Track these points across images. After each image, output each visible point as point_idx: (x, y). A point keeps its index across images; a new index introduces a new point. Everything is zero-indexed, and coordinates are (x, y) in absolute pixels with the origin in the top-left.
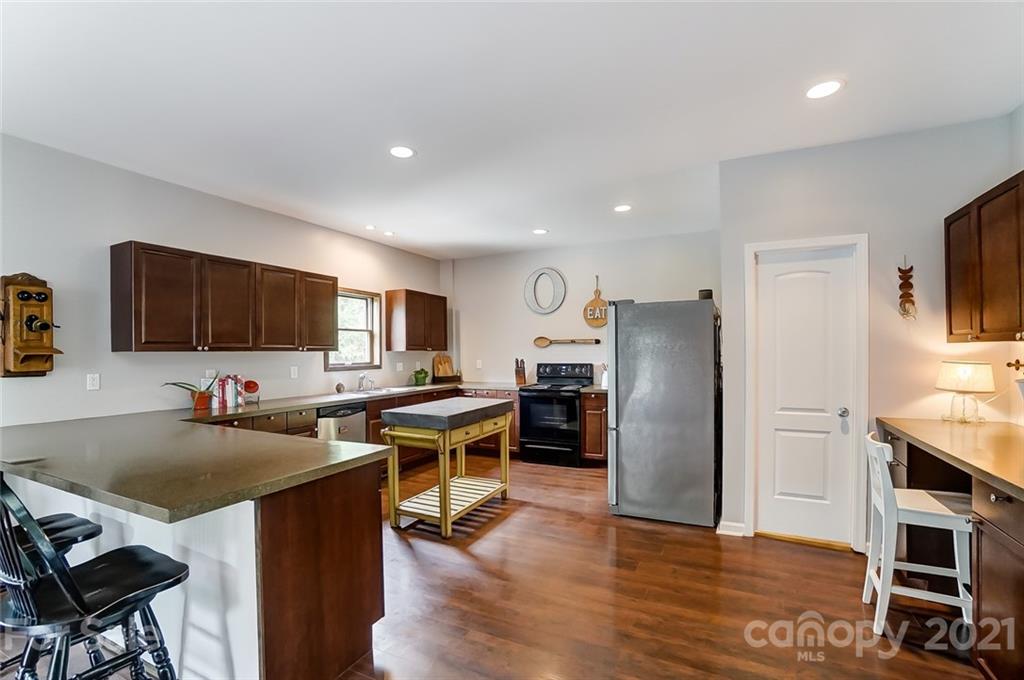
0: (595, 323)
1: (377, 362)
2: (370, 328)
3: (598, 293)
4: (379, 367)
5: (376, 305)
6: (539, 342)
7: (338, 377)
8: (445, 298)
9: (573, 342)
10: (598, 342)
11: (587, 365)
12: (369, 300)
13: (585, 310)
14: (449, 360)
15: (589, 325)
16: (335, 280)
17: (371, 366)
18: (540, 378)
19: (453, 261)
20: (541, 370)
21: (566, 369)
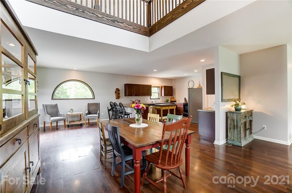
1: (159, 98)
2: (158, 92)
5: (159, 88)
7: (152, 100)
8: (172, 87)
14: (174, 98)
16: (151, 85)
19: (175, 79)
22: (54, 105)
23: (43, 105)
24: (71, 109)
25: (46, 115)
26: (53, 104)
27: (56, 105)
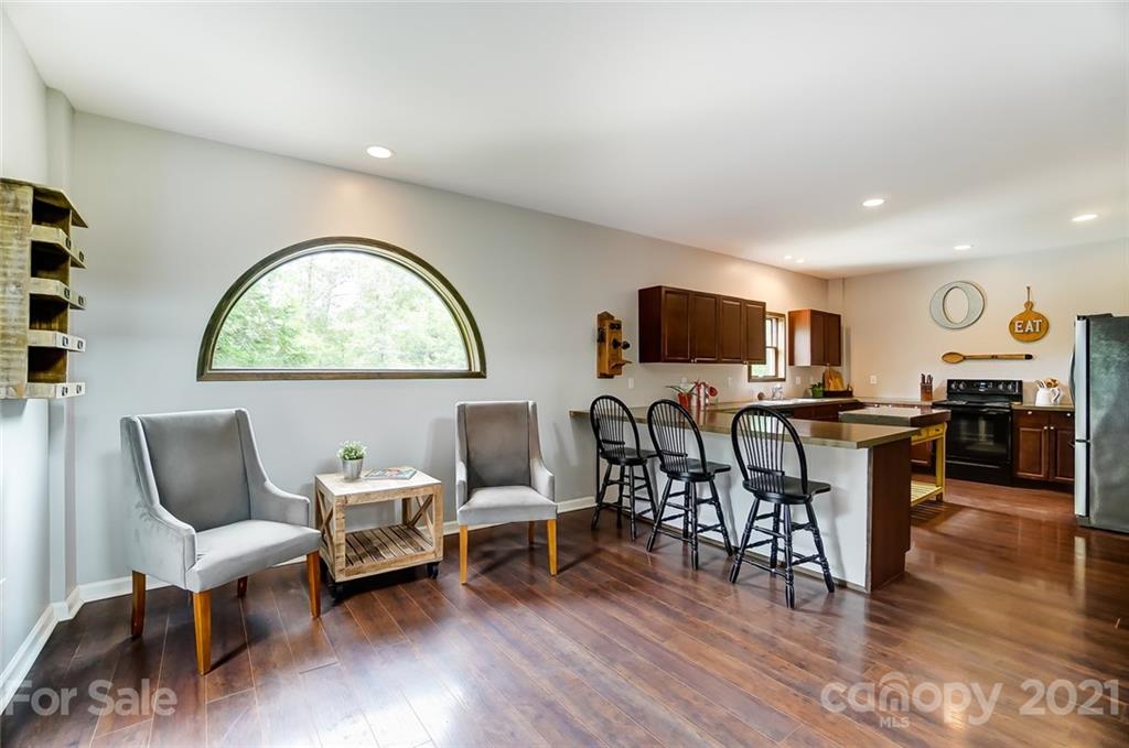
0: (1026, 338)
1: (781, 375)
2: (775, 345)
3: (1029, 305)
4: (784, 380)
5: (781, 324)
6: (948, 358)
7: (758, 388)
8: (839, 317)
9: (994, 357)
10: (1029, 357)
11: (1014, 382)
12: (774, 320)
13: (1012, 323)
14: (838, 375)
15: (1018, 340)
16: (764, 304)
17: (776, 379)
18: (951, 393)
19: (844, 279)
20: (953, 386)
21: (986, 386)
22: (221, 421)
23: (129, 426)
24: (348, 451)
25: (153, 514)
26: (212, 417)
27: (239, 422)
